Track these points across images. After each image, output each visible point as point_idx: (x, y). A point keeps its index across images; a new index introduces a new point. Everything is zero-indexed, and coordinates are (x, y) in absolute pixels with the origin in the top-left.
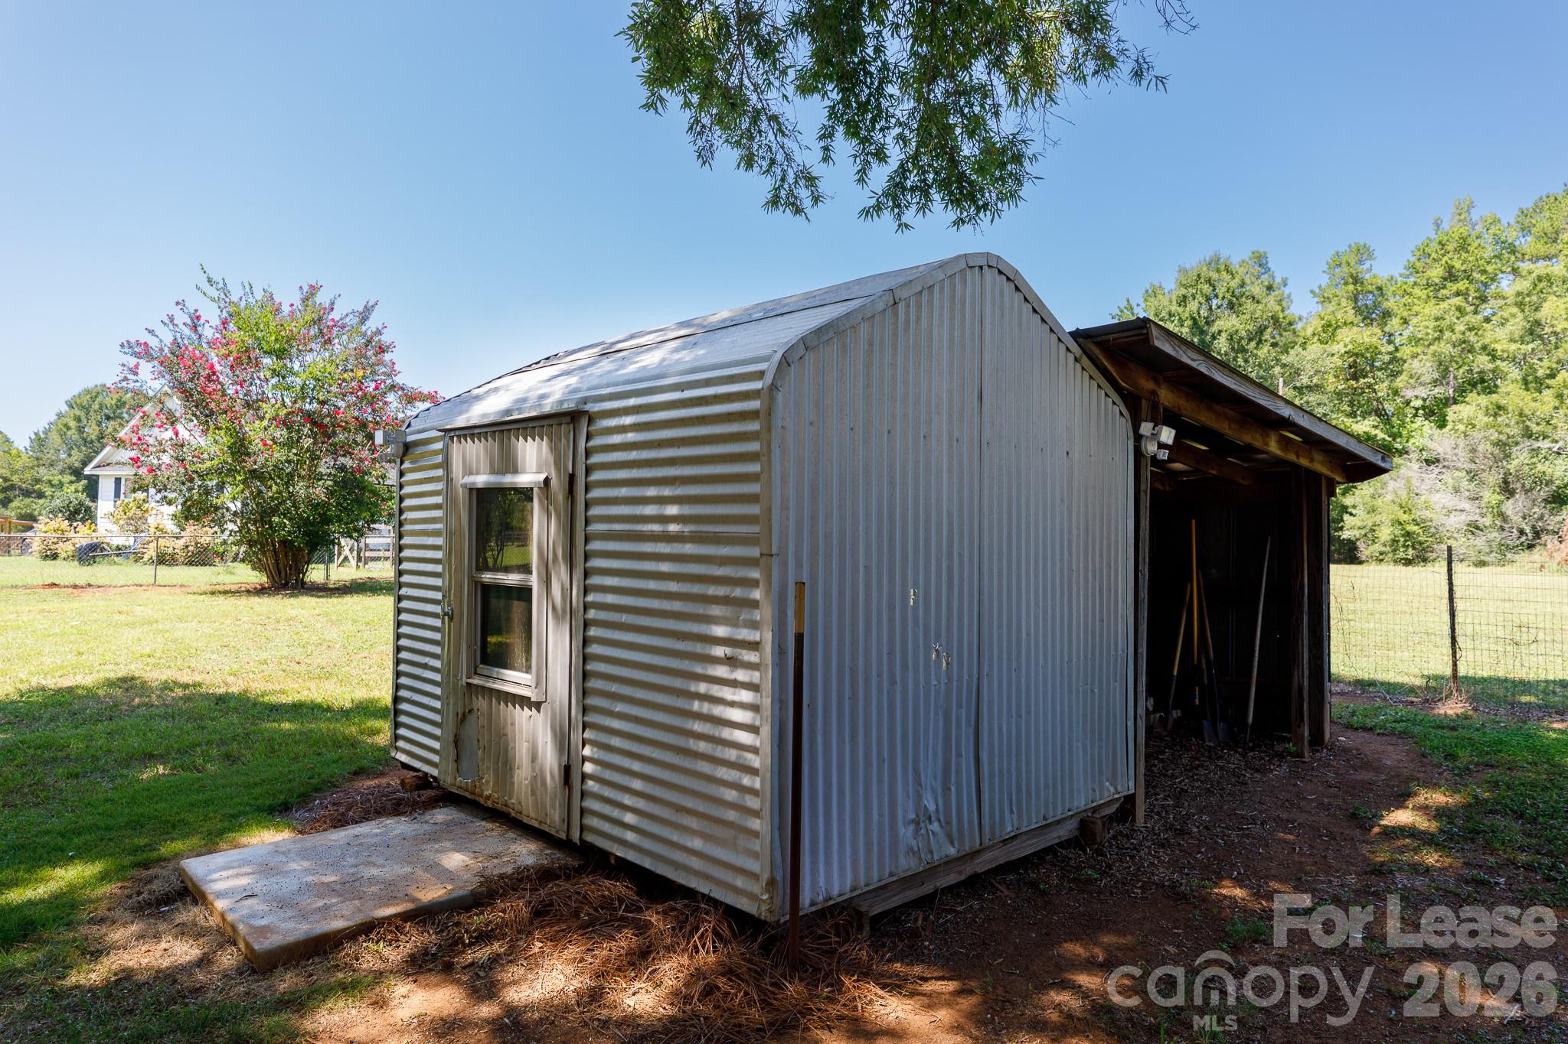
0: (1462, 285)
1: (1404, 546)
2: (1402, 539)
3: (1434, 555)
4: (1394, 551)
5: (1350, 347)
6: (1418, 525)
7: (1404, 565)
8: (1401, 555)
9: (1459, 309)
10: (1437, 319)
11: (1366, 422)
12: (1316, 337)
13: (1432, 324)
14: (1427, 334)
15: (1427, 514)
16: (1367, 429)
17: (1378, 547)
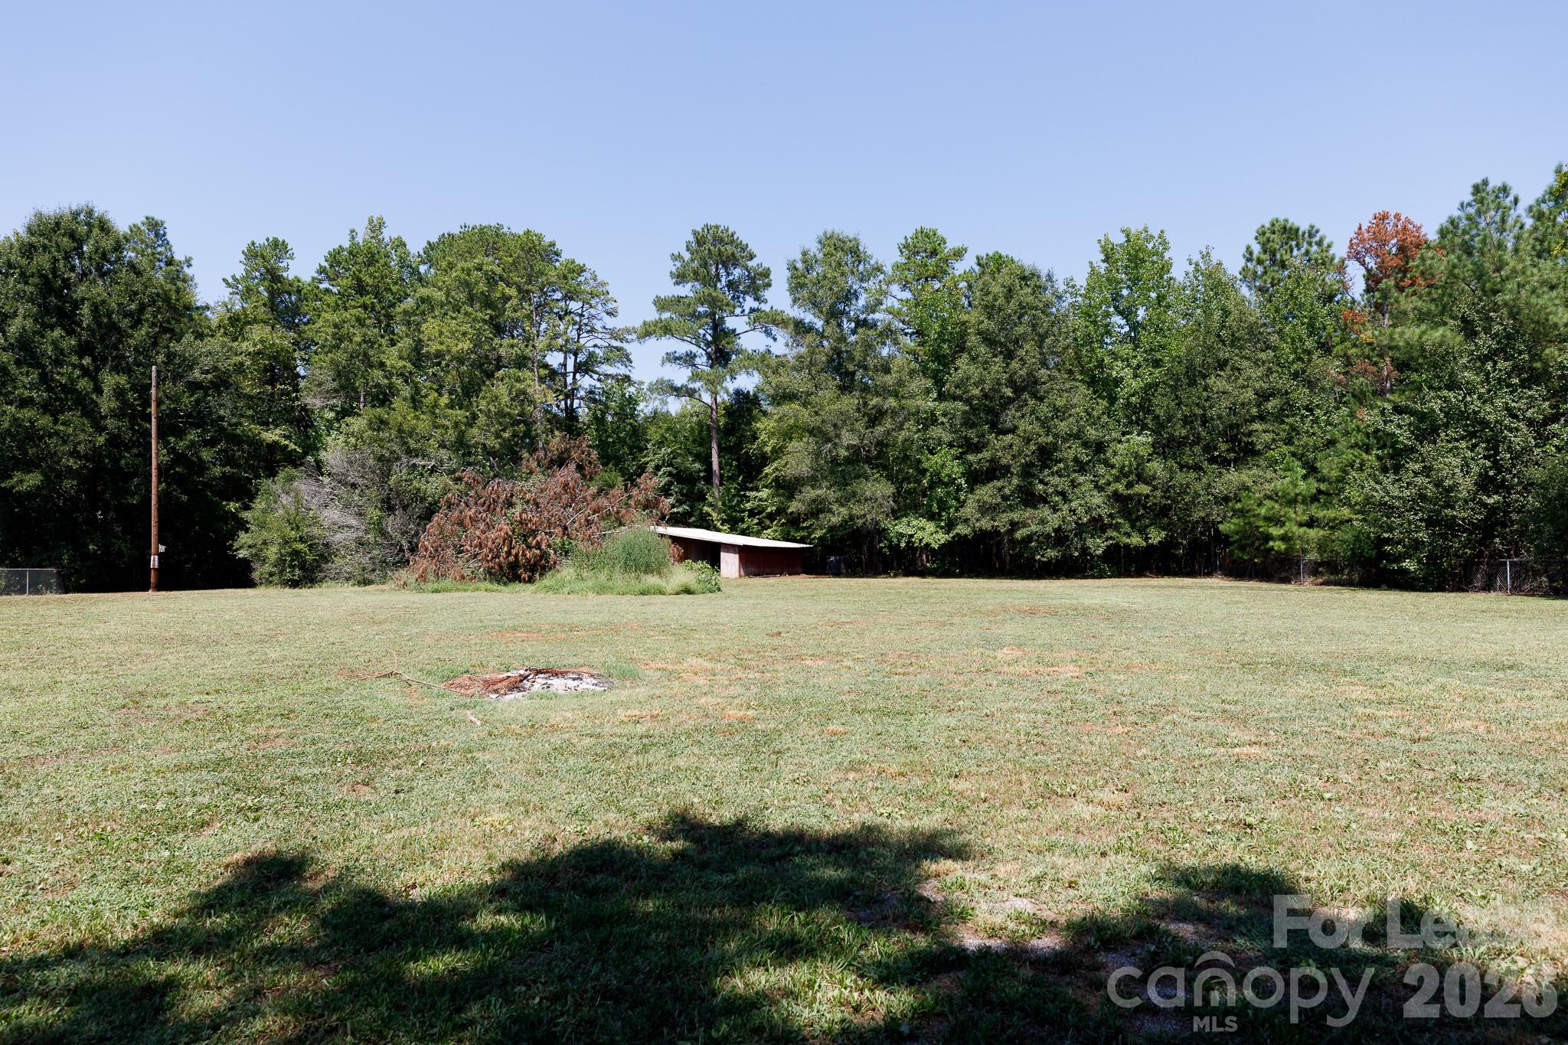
0: (368, 299)
1: (291, 566)
2: (288, 559)
3: (322, 575)
4: (281, 572)
5: (259, 346)
6: (305, 542)
7: (290, 587)
8: (288, 576)
9: (358, 319)
10: (336, 326)
11: (278, 431)
12: (222, 330)
13: (331, 330)
14: (326, 340)
15: (316, 531)
16: (277, 438)
17: (267, 568)
